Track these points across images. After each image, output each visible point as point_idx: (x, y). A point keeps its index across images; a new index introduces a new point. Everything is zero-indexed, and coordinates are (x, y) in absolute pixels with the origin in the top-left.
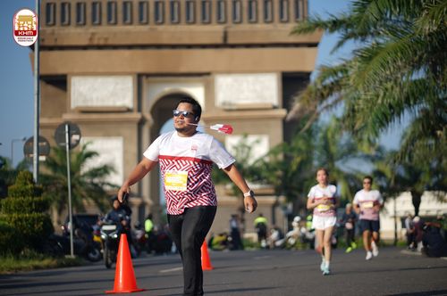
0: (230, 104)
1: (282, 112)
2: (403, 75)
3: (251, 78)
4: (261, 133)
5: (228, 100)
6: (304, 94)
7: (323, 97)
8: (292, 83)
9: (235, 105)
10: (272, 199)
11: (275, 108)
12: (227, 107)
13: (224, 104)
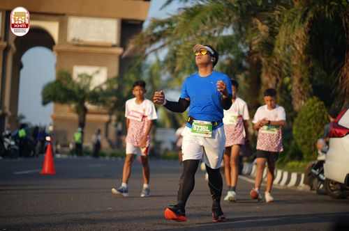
0: (78, 40)
1: (119, 51)
2: (215, 31)
3: (96, 21)
4: (101, 65)
5: (77, 37)
6: (137, 38)
7: (152, 42)
8: (129, 28)
9: (82, 41)
10: (106, 118)
11: (114, 46)
12: (76, 43)
13: (74, 40)
